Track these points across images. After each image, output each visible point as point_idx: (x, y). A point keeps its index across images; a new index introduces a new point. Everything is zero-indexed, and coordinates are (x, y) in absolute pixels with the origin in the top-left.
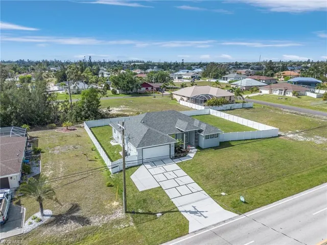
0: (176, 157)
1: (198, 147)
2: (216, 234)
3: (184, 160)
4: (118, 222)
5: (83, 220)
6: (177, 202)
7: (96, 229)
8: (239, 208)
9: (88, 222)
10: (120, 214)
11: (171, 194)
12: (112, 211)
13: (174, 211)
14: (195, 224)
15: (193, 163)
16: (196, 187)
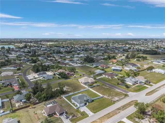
0: (85, 105)
1: (88, 102)
2: (92, 116)
3: (86, 105)
4: (80, 116)
5: (76, 116)
6: (87, 113)
7: (78, 117)
8: (94, 113)
9: (77, 116)
10: (80, 115)
11: (86, 112)
12: (79, 115)
13: (87, 114)
14: (89, 115)
15: (88, 106)
16: (89, 110)
